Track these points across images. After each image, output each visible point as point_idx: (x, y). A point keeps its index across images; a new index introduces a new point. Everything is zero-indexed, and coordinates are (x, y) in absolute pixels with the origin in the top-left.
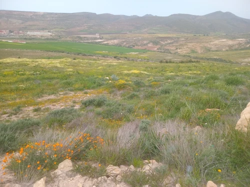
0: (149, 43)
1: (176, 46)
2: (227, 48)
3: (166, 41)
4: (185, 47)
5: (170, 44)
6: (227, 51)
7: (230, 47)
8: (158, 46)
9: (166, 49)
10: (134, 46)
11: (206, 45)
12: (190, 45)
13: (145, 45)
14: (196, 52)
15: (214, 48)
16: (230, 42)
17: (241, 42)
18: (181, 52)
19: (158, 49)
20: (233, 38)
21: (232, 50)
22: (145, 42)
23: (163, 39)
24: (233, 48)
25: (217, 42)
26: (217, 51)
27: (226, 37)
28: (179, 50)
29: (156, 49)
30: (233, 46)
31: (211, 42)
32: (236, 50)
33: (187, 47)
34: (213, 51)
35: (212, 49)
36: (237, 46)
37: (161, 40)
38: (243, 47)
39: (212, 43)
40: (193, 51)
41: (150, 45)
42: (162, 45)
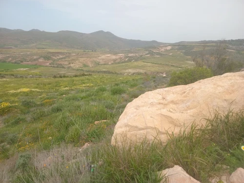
0: (39, 58)
1: (69, 61)
2: (112, 62)
3: (58, 56)
4: (77, 62)
5: (62, 58)
6: (112, 64)
7: (115, 60)
8: (49, 61)
9: (59, 64)
10: (22, 62)
11: (95, 59)
12: (82, 59)
13: (34, 60)
14: (88, 66)
15: (102, 62)
16: (114, 57)
17: (121, 57)
18: (74, 66)
19: (50, 64)
20: (115, 54)
22: (35, 57)
23: (54, 54)
24: (117, 62)
25: (103, 57)
26: (105, 64)
27: (110, 52)
28: (72, 65)
29: (48, 64)
31: (99, 56)
32: (119, 63)
33: (79, 62)
34: (102, 65)
35: (100, 63)
36: (119, 60)
37: (53, 56)
38: (123, 61)
39: (99, 58)
40: (85, 66)
41: (41, 60)
42: (54, 60)
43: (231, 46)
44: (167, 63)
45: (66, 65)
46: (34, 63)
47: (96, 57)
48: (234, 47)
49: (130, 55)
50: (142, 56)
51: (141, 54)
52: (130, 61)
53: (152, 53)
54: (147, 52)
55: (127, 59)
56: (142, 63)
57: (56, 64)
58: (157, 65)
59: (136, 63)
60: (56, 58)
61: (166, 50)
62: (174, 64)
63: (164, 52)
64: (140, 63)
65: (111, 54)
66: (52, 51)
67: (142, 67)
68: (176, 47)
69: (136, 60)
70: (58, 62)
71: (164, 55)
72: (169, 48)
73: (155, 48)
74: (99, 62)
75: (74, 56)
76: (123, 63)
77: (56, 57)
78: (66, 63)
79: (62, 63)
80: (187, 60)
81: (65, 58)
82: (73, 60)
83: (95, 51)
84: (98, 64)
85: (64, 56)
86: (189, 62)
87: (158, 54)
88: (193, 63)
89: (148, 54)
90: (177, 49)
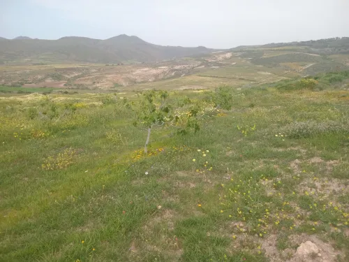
0: (46, 78)
2: (154, 79)
3: (72, 73)
4: (104, 80)
5: (79, 77)
6: (154, 81)
7: (156, 76)
8: (62, 81)
9: (79, 85)
10: (22, 84)
11: (129, 76)
12: (110, 77)
13: (40, 81)
14: (121, 86)
15: (139, 79)
16: (154, 71)
18: (102, 86)
19: (65, 85)
20: (155, 67)
21: (160, 80)
22: (39, 77)
24: (160, 78)
25: (138, 71)
26: (143, 82)
27: (144, 64)
28: (98, 85)
29: (62, 85)
30: (158, 75)
31: (132, 72)
32: (163, 79)
33: (107, 80)
34: (139, 83)
35: (137, 81)
36: (162, 76)
37: (64, 73)
38: (168, 76)
39: (134, 73)
40: (117, 85)
41: (49, 81)
42: (69, 80)
43: (313, 49)
44: (233, 76)
45: (89, 85)
46: (41, 84)
47: (129, 73)
48: (317, 50)
49: (177, 67)
50: (194, 67)
51: (192, 65)
52: (178, 75)
53: (207, 64)
54: (199, 62)
55: (173, 74)
56: (198, 77)
57: (75, 85)
58: (220, 79)
59: (189, 79)
60: (69, 77)
61: (226, 59)
62: (242, 77)
63: (223, 61)
64: (195, 78)
65: (148, 67)
66: (59, 67)
67: (200, 83)
68: (239, 54)
69: (188, 73)
70: (76, 83)
71: (224, 65)
72: (228, 55)
73: (209, 56)
74: (136, 79)
75: (95, 72)
76: (169, 78)
77: (69, 75)
78: (89, 82)
80: (259, 70)
81: (82, 76)
82: (97, 78)
83: (122, 64)
84: (134, 82)
85: (81, 73)
86: (263, 73)
87: (216, 64)
88: (267, 73)
89: (201, 65)
90: (240, 56)
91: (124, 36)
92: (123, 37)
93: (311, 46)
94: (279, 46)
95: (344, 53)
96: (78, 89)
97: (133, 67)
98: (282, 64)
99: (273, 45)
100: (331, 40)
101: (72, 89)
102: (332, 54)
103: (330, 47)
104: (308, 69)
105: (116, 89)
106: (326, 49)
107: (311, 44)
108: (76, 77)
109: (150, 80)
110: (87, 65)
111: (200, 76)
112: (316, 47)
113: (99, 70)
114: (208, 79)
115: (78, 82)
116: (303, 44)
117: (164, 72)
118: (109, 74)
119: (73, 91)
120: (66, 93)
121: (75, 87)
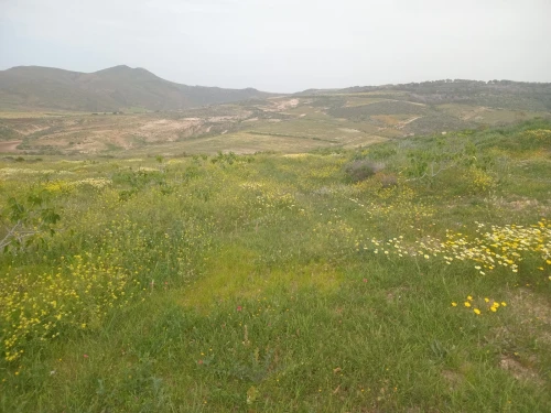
1: (67, 138)
2: (176, 136)
3: (31, 128)
4: (89, 139)
5: (43, 133)
6: (177, 141)
7: (180, 133)
9: (44, 147)
11: (133, 132)
12: (100, 133)
14: (121, 148)
15: (151, 139)
16: (177, 125)
17: (195, 124)
18: (86, 149)
19: (18, 148)
20: (178, 118)
21: (185, 139)
23: (19, 123)
24: (187, 135)
25: (150, 125)
26: (158, 142)
27: (158, 114)
28: (78, 147)
29: (13, 148)
30: (184, 131)
31: (139, 125)
32: (192, 138)
33: (96, 139)
34: (152, 144)
35: (147, 141)
36: (190, 132)
37: (17, 127)
38: (200, 133)
39: (142, 128)
40: (112, 147)
42: (26, 138)
43: (416, 96)
44: (304, 134)
45: (64, 148)
47: (133, 127)
48: (422, 97)
49: (214, 119)
50: (241, 120)
51: (238, 117)
52: (216, 131)
53: (261, 115)
54: (249, 113)
55: (208, 130)
56: (250, 135)
57: (37, 147)
58: (282, 139)
59: (235, 137)
60: (26, 134)
61: (291, 108)
62: (317, 136)
63: (286, 111)
64: (244, 136)
65: (165, 117)
66: (8, 117)
67: (253, 144)
68: (309, 101)
69: (233, 129)
71: (288, 117)
72: (294, 102)
73: (264, 103)
74: (145, 138)
75: (73, 126)
76: (200, 137)
77: (26, 130)
78: (63, 143)
79: (52, 143)
80: (341, 126)
81: (51, 131)
82: (75, 135)
83: (121, 113)
84: (143, 142)
85: (47, 128)
86: (347, 130)
87: (275, 115)
88: (353, 131)
89: (252, 117)
90: (311, 104)
91: (124, 68)
92: (122, 69)
93: (413, 91)
94: (367, 91)
95: (459, 102)
96: (43, 153)
97: (141, 118)
98: (373, 117)
99: (357, 89)
100: (440, 83)
101: (32, 154)
102: (443, 103)
103: (440, 93)
104: (411, 123)
105: (111, 154)
106: (435, 96)
107: (413, 87)
108: (38, 135)
109: (170, 140)
110: (59, 114)
111: (251, 133)
112: (421, 93)
113: (81, 122)
114: (266, 138)
115: (43, 142)
116: (401, 87)
117: (193, 127)
118: (98, 129)
119: (35, 157)
120: (20, 160)
121: (36, 151)
